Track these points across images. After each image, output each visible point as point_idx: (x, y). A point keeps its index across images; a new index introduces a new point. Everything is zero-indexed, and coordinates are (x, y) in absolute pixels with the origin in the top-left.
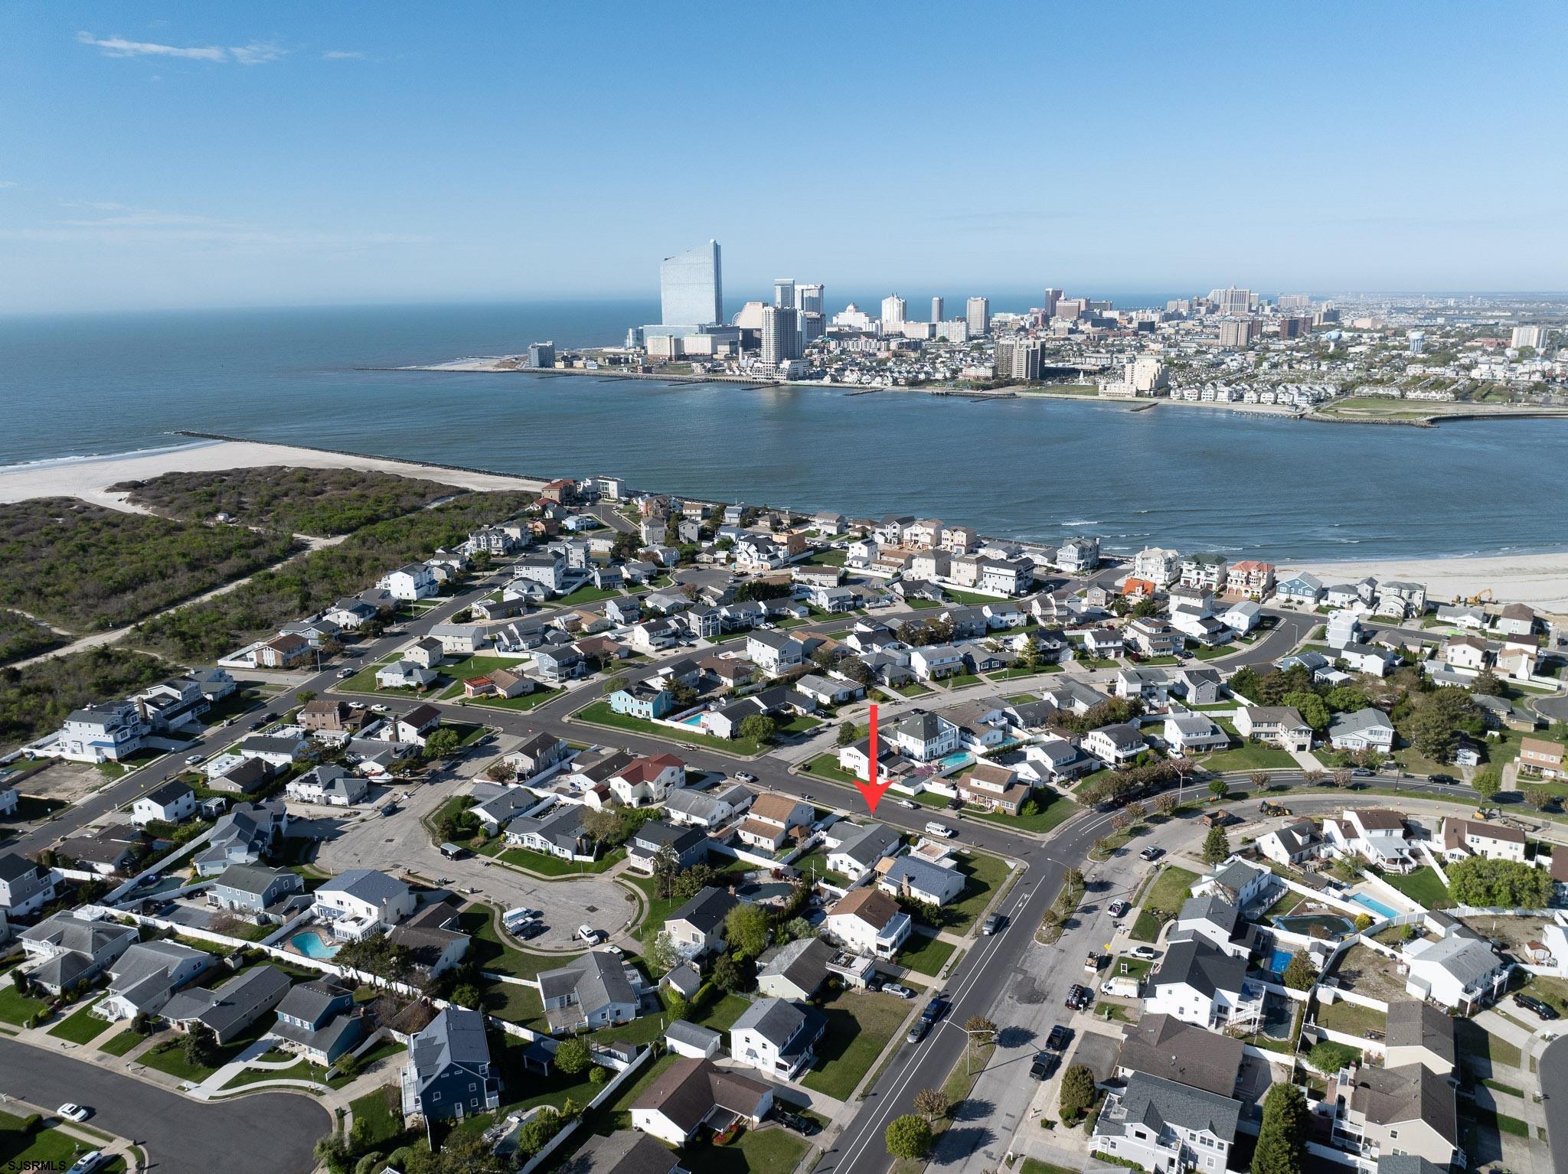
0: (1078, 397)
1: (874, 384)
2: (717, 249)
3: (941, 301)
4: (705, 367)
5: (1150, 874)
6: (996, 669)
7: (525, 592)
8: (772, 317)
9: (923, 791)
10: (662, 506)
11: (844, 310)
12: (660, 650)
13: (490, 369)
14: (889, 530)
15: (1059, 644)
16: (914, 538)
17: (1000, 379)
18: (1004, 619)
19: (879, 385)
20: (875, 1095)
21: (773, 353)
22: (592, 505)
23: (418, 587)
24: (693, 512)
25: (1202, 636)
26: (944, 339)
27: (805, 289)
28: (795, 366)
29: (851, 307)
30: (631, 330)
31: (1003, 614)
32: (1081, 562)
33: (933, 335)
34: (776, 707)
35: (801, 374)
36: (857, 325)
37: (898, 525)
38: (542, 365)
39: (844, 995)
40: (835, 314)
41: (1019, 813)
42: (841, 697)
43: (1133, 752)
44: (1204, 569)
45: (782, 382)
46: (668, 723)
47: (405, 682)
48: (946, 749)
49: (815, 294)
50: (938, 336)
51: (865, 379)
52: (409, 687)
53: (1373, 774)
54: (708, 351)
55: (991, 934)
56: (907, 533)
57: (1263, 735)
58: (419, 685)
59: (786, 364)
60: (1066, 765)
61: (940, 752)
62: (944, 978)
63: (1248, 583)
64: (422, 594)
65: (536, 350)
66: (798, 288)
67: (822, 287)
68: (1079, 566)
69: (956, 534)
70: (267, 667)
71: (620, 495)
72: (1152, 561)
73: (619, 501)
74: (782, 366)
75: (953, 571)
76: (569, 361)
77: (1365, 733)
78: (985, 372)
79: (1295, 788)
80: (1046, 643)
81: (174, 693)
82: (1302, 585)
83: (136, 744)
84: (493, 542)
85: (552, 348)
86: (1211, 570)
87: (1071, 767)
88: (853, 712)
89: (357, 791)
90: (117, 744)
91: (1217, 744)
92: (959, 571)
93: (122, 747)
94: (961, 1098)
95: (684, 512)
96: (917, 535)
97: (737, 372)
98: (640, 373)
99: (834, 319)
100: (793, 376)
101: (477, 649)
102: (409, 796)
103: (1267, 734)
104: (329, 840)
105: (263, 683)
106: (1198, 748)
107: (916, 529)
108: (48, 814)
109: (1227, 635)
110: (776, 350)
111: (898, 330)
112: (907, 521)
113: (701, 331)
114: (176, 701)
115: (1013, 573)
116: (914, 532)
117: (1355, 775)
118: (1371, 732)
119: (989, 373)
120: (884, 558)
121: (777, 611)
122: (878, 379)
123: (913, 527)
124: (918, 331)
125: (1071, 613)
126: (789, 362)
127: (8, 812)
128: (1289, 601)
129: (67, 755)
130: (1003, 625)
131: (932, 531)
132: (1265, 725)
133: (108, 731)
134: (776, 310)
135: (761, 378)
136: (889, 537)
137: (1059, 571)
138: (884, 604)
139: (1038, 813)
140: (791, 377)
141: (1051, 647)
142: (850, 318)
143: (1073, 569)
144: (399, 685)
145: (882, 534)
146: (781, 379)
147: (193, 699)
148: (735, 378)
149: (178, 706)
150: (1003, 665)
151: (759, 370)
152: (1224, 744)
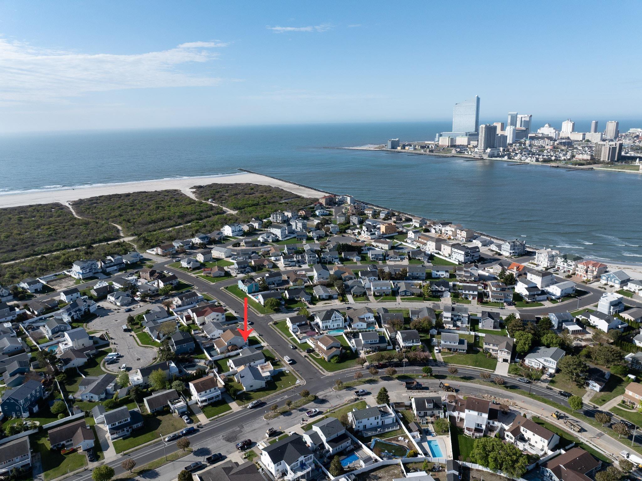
0: (626, 171)
1: (527, 161)
2: (478, 99)
3: (597, 123)
4: (456, 151)
5: (349, 402)
6: (408, 296)
7: (266, 238)
8: (484, 129)
9: (306, 342)
10: (355, 209)
11: (543, 126)
12: (286, 267)
13: (372, 149)
14: (437, 227)
15: (444, 289)
16: (446, 232)
17: (594, 161)
18: (438, 273)
19: (529, 161)
20: (130, 455)
21: (483, 145)
22: (338, 206)
23: (233, 232)
24: (369, 212)
25: (526, 295)
26: (588, 141)
27: (522, 117)
28: (493, 151)
29: (547, 125)
30: (437, 134)
31: (438, 271)
32: (512, 252)
33: (584, 139)
34: (294, 296)
35: (496, 155)
36: (546, 134)
37: (441, 226)
38: (393, 148)
39: (168, 415)
40: (539, 128)
41: (329, 361)
42: (324, 297)
43: (411, 345)
44: (567, 262)
45: (485, 158)
46: (250, 296)
47: (187, 266)
48: (336, 327)
49: (527, 119)
50: (586, 139)
51: (523, 158)
52: (187, 268)
53: (529, 383)
54: (466, 143)
55: (251, 408)
56: (443, 229)
57: (491, 350)
58: (190, 268)
59: (489, 150)
60: (371, 344)
61: (332, 327)
62: (210, 420)
63: (587, 272)
64: (235, 235)
65: (390, 142)
66: (519, 116)
67: (531, 116)
68: (511, 253)
69: (463, 232)
70: (158, 254)
71: (351, 203)
72: (543, 255)
73: (349, 205)
74: (486, 151)
75: (442, 249)
76: (404, 147)
77: (542, 360)
78: (587, 157)
79: (476, 380)
80: (437, 287)
81: (112, 259)
82: (614, 277)
83: (91, 275)
84: (278, 218)
85: (398, 141)
86: (570, 264)
87: (374, 346)
88: (325, 304)
89: (125, 302)
90: (83, 274)
91: (460, 350)
92: (444, 249)
93: (85, 275)
94: (152, 468)
95: (365, 212)
96: (447, 231)
97: (470, 153)
98: (428, 153)
99: (539, 130)
100: (491, 156)
101: (227, 257)
102: (140, 307)
103: (493, 350)
104: (101, 317)
105: (151, 260)
106: (450, 349)
107: (448, 228)
108: (46, 293)
109: (545, 297)
110: (485, 144)
111: (567, 136)
112: (445, 224)
113: (466, 135)
114: (112, 262)
115: (463, 253)
116: (446, 229)
117: (519, 381)
118: (545, 360)
119: (589, 157)
120: (420, 240)
121: (348, 257)
122: (529, 158)
123: (447, 227)
124: (578, 136)
125: (472, 275)
126: (490, 149)
127: (39, 290)
128: (606, 284)
129: (73, 275)
130: (438, 276)
131: (453, 230)
132: (491, 345)
133: (81, 269)
134: (486, 126)
135: (477, 156)
136: (437, 230)
137: (500, 255)
138: (397, 260)
139: (337, 362)
140: (489, 156)
141: (440, 290)
142: (547, 130)
143: (507, 254)
144: (185, 266)
145: (435, 229)
146: (485, 157)
147: (119, 262)
148: (469, 156)
149: (112, 264)
150: (413, 294)
151: (476, 153)
152: (464, 350)
